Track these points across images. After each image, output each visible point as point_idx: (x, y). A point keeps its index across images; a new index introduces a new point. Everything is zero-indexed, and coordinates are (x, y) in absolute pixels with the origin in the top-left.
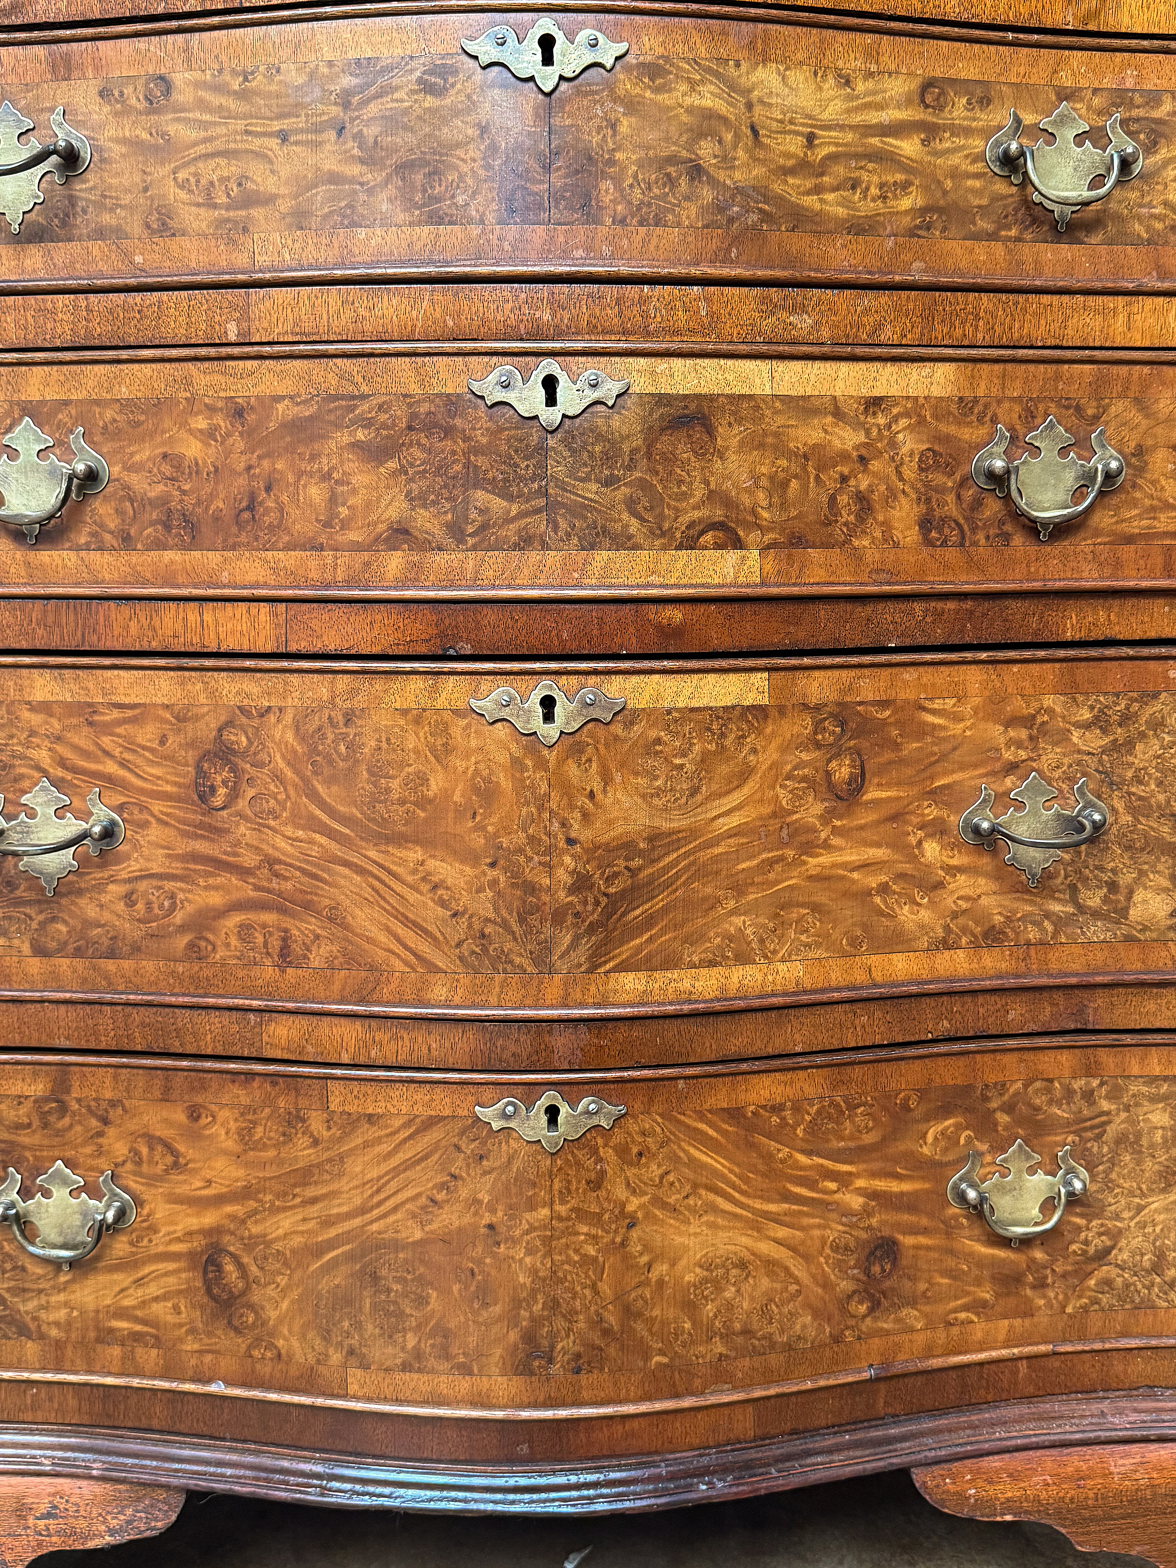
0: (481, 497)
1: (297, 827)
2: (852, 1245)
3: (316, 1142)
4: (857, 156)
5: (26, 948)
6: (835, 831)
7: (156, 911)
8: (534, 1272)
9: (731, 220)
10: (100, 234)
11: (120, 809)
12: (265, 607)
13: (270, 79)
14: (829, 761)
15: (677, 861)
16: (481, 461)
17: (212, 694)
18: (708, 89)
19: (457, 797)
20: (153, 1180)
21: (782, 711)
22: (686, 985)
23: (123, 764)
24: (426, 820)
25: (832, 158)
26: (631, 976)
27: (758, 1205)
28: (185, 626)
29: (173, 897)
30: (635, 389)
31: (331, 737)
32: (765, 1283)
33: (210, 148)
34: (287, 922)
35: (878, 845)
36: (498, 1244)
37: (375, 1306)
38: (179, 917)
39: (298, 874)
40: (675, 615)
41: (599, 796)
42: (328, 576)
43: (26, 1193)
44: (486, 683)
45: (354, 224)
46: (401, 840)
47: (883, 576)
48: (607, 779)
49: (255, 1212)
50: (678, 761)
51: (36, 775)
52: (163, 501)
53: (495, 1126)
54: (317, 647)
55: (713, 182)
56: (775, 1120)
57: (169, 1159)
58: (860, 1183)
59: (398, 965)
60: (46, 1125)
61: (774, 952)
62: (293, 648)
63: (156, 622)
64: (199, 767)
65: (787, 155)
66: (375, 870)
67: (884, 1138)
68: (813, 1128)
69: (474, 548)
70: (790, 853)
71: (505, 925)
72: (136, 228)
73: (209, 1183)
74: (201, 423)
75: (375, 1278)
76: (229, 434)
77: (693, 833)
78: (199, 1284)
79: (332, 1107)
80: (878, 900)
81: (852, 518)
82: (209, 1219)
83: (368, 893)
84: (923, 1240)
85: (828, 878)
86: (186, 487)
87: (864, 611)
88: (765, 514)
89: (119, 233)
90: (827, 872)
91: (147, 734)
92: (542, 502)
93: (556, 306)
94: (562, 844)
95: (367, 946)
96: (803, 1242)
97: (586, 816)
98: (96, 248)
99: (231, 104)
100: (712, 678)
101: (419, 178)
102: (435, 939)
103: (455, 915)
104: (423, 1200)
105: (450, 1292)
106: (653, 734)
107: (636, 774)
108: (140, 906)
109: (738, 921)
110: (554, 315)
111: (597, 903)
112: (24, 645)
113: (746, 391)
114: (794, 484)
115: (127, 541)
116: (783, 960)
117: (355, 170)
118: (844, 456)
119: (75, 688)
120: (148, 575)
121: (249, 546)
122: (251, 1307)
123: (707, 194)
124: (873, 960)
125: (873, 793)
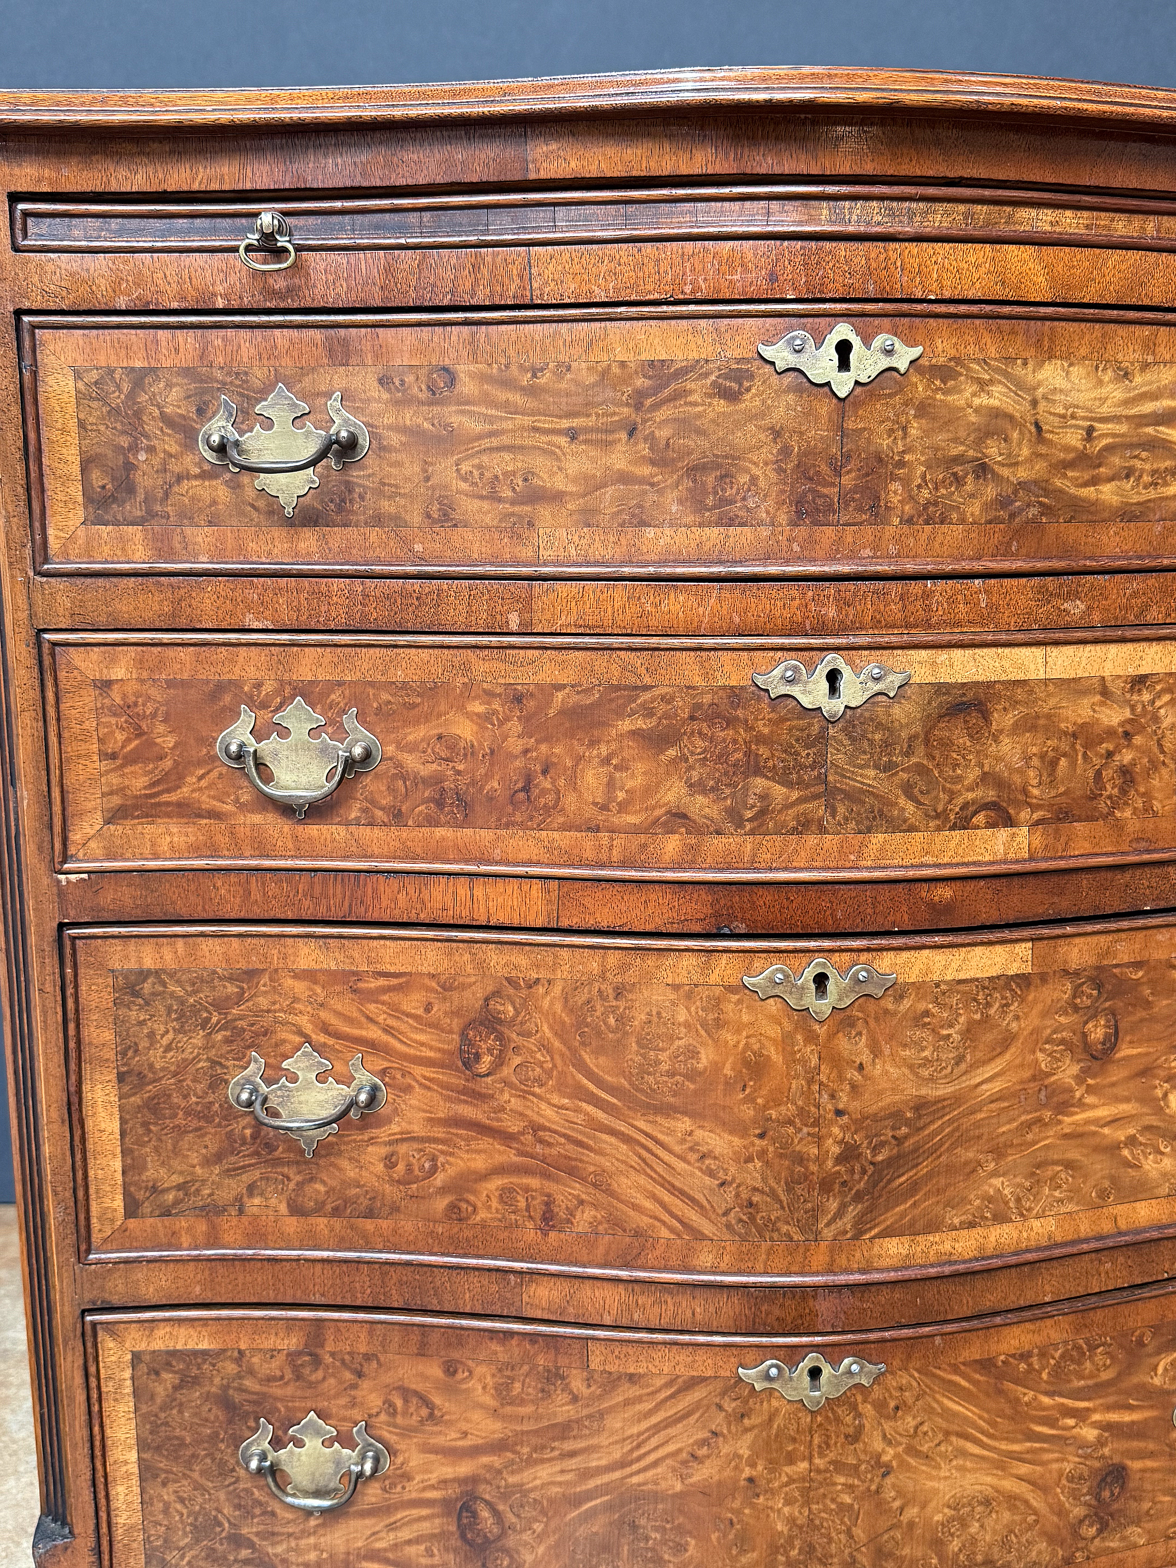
0: (759, 783)
1: (564, 1095)
2: (1086, 1474)
3: (575, 1399)
4: (1132, 446)
5: (283, 1208)
6: (1090, 1090)
7: (417, 1172)
8: (791, 1521)
9: (1012, 516)
10: (378, 520)
11: (383, 1073)
12: (537, 884)
13: (560, 377)
14: (1086, 1023)
15: (941, 1128)
16: (764, 751)
17: (480, 964)
18: (997, 389)
19: (728, 1071)
20: (407, 1432)
21: (1043, 978)
22: (947, 1247)
23: (387, 1030)
24: (695, 1091)
25: (1109, 449)
26: (895, 1240)
27: (1004, 1446)
28: (455, 900)
29: (434, 1159)
30: (916, 679)
31: (600, 1010)
32: (1007, 1516)
33: (495, 442)
34: (552, 1187)
35: (1127, 1100)
36: (758, 1496)
37: (633, 1553)
38: (439, 1179)
39: (563, 1140)
40: (945, 893)
41: (868, 1068)
42: (604, 857)
43: (277, 1443)
44: (758, 962)
45: (644, 524)
46: (668, 1111)
47: (1143, 845)
48: (876, 1052)
49: (512, 1462)
50: (945, 1032)
51: (298, 1039)
52: (437, 780)
53: (758, 1387)
54: (590, 923)
55: (998, 479)
56: (1023, 1366)
57: (424, 1412)
58: (1096, 1417)
59: (665, 1233)
60: (299, 1377)
61: (1029, 1210)
62: (565, 923)
63: (425, 895)
64: (463, 1034)
65: (1067, 449)
66: (642, 1139)
67: (1119, 1374)
68: (1057, 1373)
69: (752, 832)
70: (1047, 1114)
71: (773, 1194)
72: (416, 518)
73: (465, 1434)
74: (478, 707)
75: (634, 1527)
76: (507, 719)
77: (957, 1099)
78: (453, 1528)
79: (592, 1366)
80: (1126, 1152)
81: (1116, 791)
82: (464, 1468)
83: (634, 1160)
84: (1149, 1463)
85: (1081, 1135)
86: (461, 767)
87: (1122, 878)
88: (1036, 792)
89: (398, 521)
90: (1080, 1129)
91: (413, 1003)
92: (822, 788)
93: (844, 603)
94: (830, 1116)
95: (632, 1213)
96: (1042, 1476)
97: (854, 1087)
98: (374, 535)
99: (517, 398)
100: (979, 950)
101: (710, 480)
102: (702, 1207)
103: (722, 1184)
104: (684, 1455)
105: (709, 1539)
106: (922, 1006)
107: (905, 1046)
108: (401, 1167)
109: (997, 1182)
110: (840, 610)
111: (864, 1171)
112: (290, 916)
113: (1021, 677)
114: (1063, 762)
115: (398, 817)
116: (1037, 1217)
117: (646, 470)
118: (1111, 732)
119: (341, 957)
120: (419, 851)
121: (522, 826)
122: (507, 1551)
123: (990, 491)
124: (1120, 1210)
125: (1125, 1051)
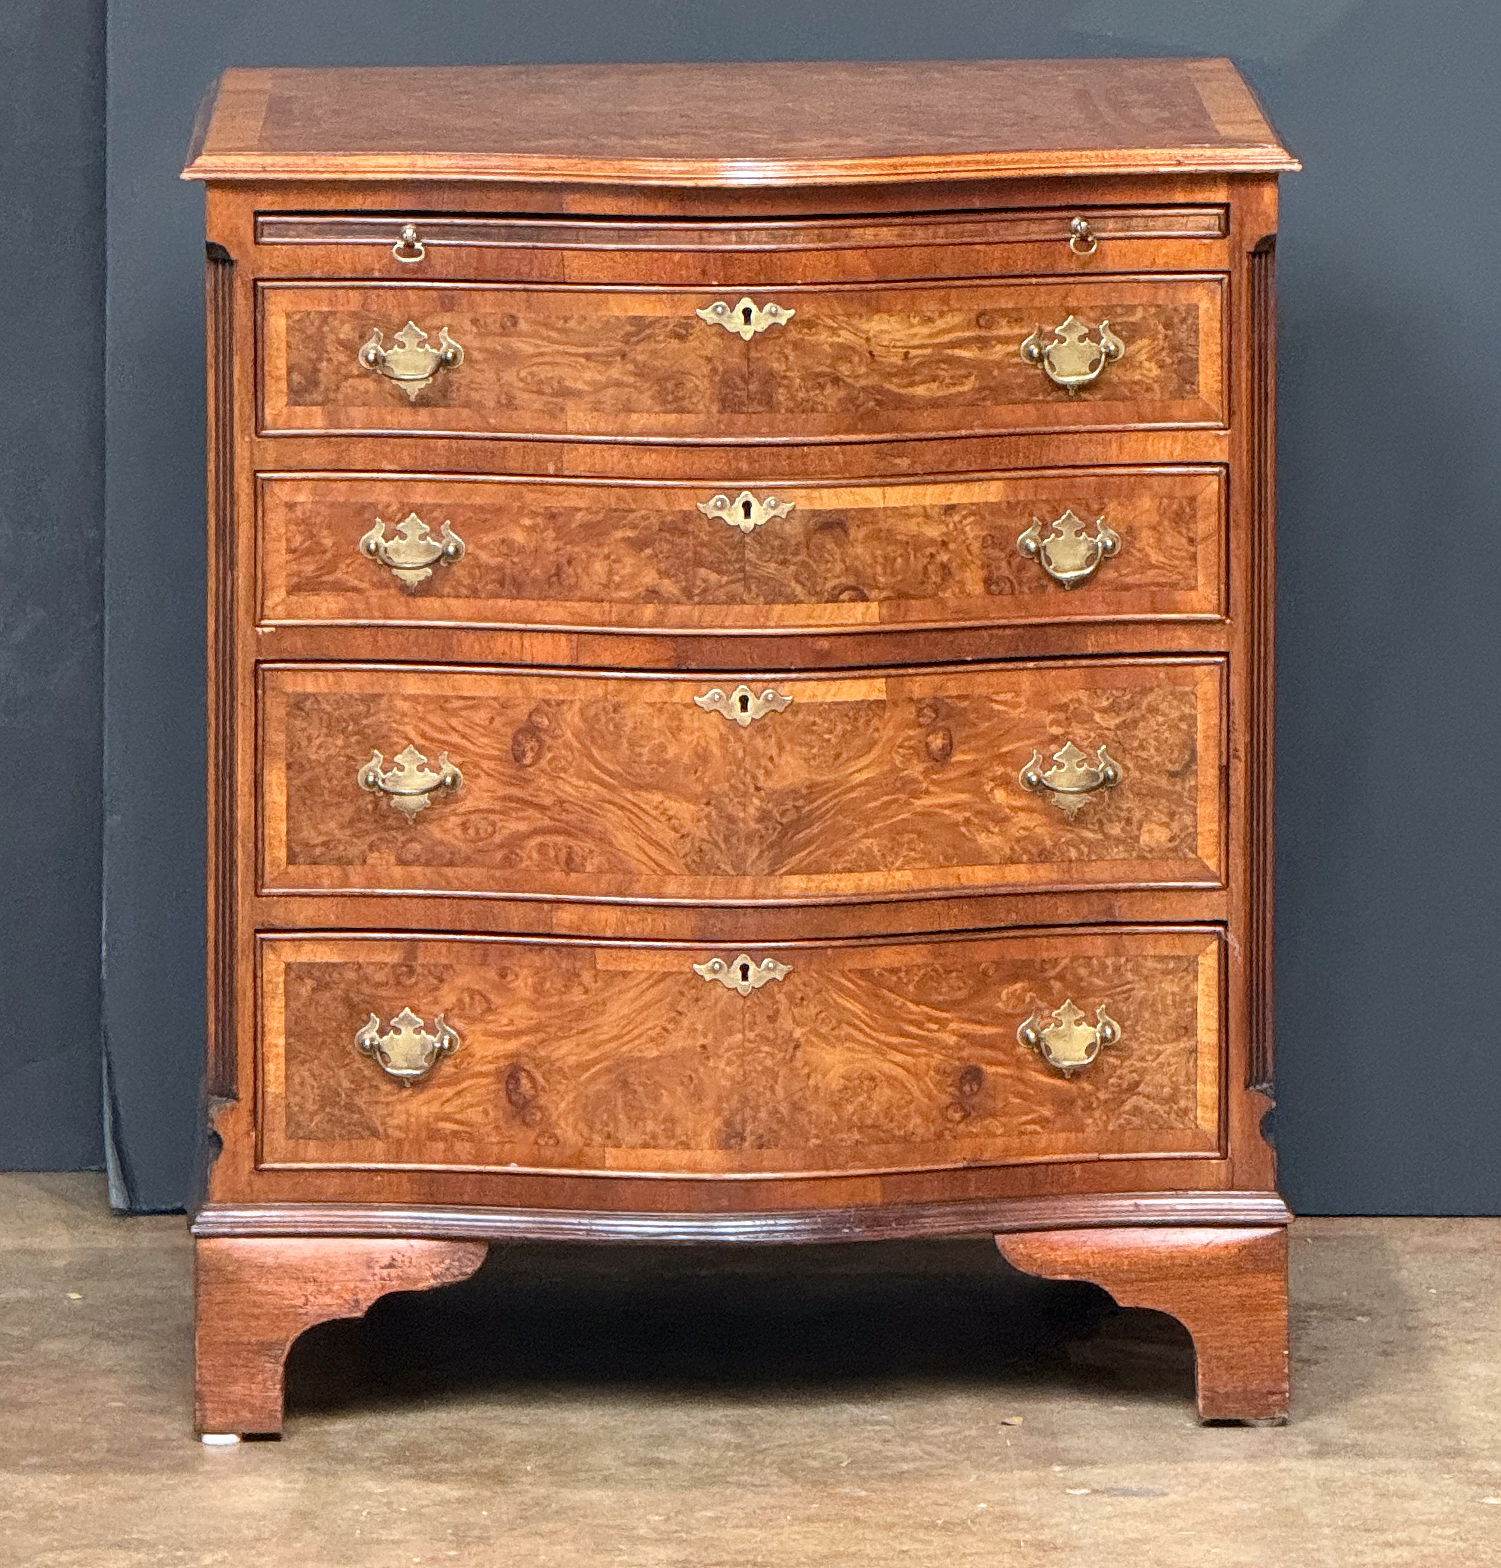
0: (703, 572)
1: (579, 777)
2: (949, 1070)
3: (586, 992)
4: (936, 362)
5: (392, 860)
6: (933, 782)
7: (482, 834)
8: (731, 1078)
9: (857, 406)
10: (467, 404)
11: (460, 766)
12: (563, 638)
13: (580, 324)
14: (928, 735)
15: (826, 803)
16: (705, 551)
17: (526, 690)
18: (842, 332)
19: (686, 760)
20: (473, 1021)
21: (895, 704)
22: (833, 884)
23: (464, 736)
24: (664, 774)
25: (921, 364)
26: (797, 877)
27: (881, 1037)
28: (511, 647)
29: (494, 825)
30: (799, 508)
31: (603, 720)
32: (888, 1093)
33: (541, 360)
34: (571, 842)
35: (963, 792)
36: (708, 1058)
37: (625, 1104)
38: (497, 839)
39: (579, 809)
40: (825, 644)
41: (776, 759)
42: (606, 619)
43: (382, 1031)
44: (704, 687)
45: (630, 411)
46: (647, 788)
47: (960, 615)
48: (781, 748)
49: (543, 1041)
50: (827, 736)
51: (406, 742)
52: (500, 568)
53: (708, 977)
54: (598, 663)
55: (847, 385)
56: (895, 979)
57: (484, 1006)
58: (954, 1026)
59: (645, 870)
60: (398, 983)
61: (893, 863)
62: (582, 663)
63: (492, 644)
64: (515, 739)
65: (891, 365)
66: (629, 806)
67: (970, 996)
68: (921, 984)
69: (700, 603)
70: (902, 796)
71: (715, 844)
72: (491, 403)
73: (512, 1021)
74: (527, 522)
75: (625, 1083)
76: (546, 529)
77: (837, 784)
78: (502, 1093)
79: (598, 967)
80: (963, 829)
81: (938, 580)
82: (511, 1047)
83: (626, 822)
85: (928, 814)
86: (516, 560)
87: (949, 638)
88: (881, 579)
89: (480, 405)
90: (927, 810)
91: (481, 716)
92: (741, 575)
93: (751, 460)
94: (752, 790)
95: (625, 858)
96: (914, 1066)
97: (768, 773)
98: (465, 413)
99: (554, 334)
100: (847, 683)
101: (670, 385)
102: (669, 853)
103: (683, 836)
104: (658, 1029)
105: (675, 1091)
106: (812, 719)
107: (800, 745)
108: (471, 832)
109: (868, 842)
110: (750, 465)
111: (775, 829)
113: (867, 506)
114: (899, 560)
115: (475, 593)
116: (899, 869)
117: (632, 380)
118: (932, 541)
119: (435, 686)
120: (489, 615)
121: (554, 598)
122: (539, 1108)
123: (842, 393)
124: (960, 870)
125: (957, 757)
